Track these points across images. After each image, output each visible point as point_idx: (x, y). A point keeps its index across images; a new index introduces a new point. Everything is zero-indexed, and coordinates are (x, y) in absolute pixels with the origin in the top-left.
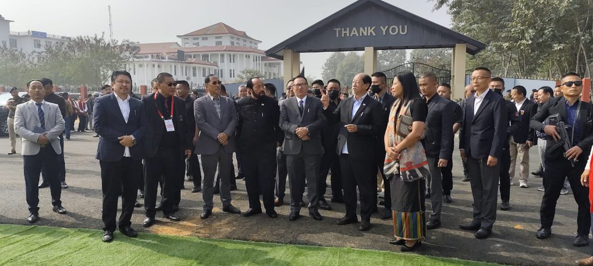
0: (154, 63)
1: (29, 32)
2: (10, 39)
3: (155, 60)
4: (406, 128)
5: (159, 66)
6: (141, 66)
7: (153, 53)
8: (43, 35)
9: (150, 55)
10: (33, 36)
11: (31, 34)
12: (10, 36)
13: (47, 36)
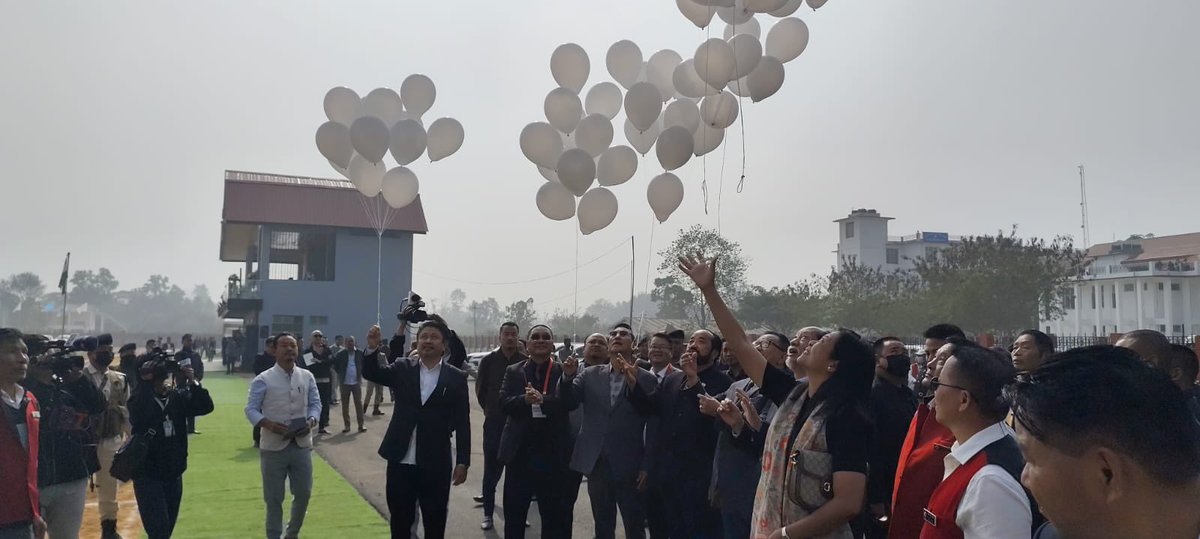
0: (1161, 280)
1: (918, 234)
2: (888, 250)
3: (1165, 273)
4: (817, 489)
5: (1175, 287)
6: (1129, 288)
7: (1160, 259)
8: (943, 237)
9: (1151, 265)
10: (924, 240)
11: (921, 237)
12: (887, 244)
13: (949, 239)
